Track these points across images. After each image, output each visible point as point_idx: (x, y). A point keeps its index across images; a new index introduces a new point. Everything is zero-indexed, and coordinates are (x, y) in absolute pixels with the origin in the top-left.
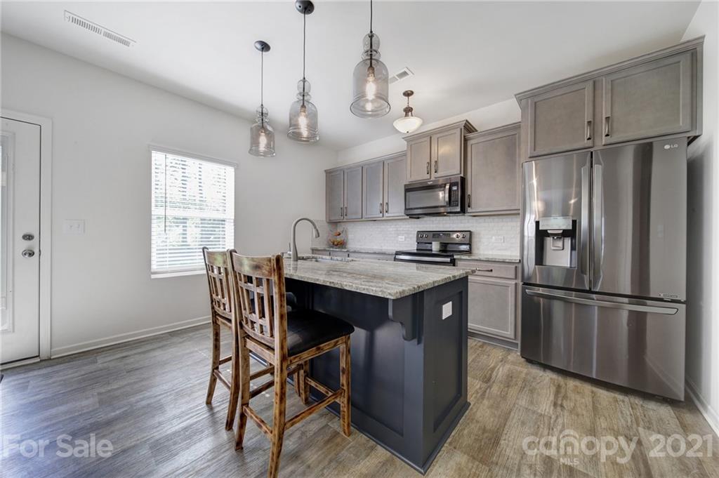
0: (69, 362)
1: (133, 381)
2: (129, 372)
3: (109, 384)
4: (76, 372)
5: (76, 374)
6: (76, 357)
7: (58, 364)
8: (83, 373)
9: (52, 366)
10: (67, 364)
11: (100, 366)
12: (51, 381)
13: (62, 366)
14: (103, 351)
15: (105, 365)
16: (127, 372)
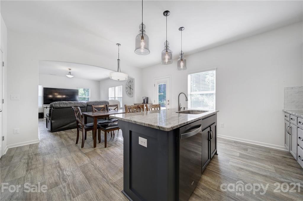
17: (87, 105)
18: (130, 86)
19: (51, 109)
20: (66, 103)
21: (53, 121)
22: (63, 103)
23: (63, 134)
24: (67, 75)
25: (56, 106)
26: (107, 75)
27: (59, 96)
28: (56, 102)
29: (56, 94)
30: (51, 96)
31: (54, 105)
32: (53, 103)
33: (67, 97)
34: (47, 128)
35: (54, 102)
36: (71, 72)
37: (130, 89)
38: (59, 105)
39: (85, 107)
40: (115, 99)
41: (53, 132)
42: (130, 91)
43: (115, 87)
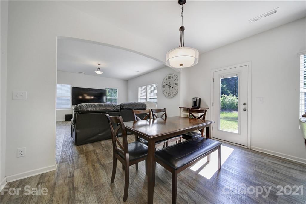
0: (255, 153)
1: (272, 176)
2: (273, 171)
3: (262, 170)
4: (254, 158)
5: (253, 159)
6: (258, 153)
7: (251, 152)
8: (256, 160)
9: (249, 152)
10: (253, 154)
11: (264, 161)
12: (246, 156)
13: (252, 153)
14: (269, 156)
15: (266, 162)
16: (272, 170)
17: (121, 109)
18: (169, 83)
19: (76, 113)
20: (95, 106)
21: (78, 131)
22: (91, 105)
23: (90, 151)
24: (96, 70)
25: (82, 109)
26: (138, 71)
27: (88, 97)
28: (83, 104)
29: (85, 95)
30: (81, 97)
31: (79, 108)
32: (78, 105)
33: (95, 98)
34: (72, 137)
35: (80, 104)
36: (100, 68)
37: (169, 88)
38: (86, 109)
39: (118, 111)
40: (146, 100)
41: (78, 146)
42: (169, 90)
43: (147, 86)
